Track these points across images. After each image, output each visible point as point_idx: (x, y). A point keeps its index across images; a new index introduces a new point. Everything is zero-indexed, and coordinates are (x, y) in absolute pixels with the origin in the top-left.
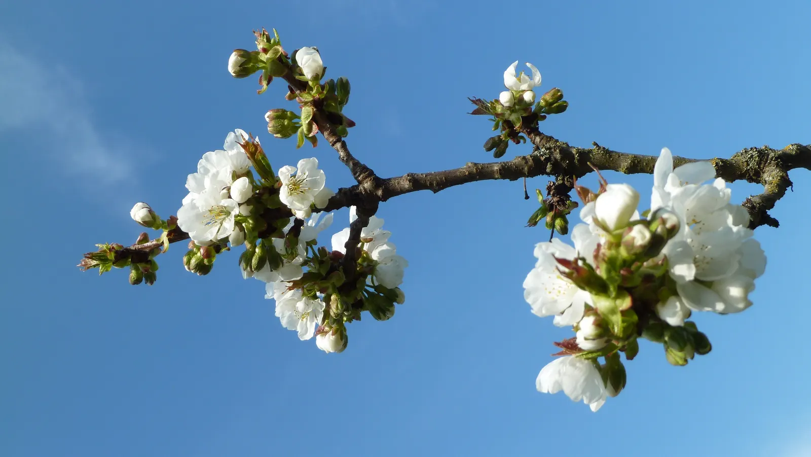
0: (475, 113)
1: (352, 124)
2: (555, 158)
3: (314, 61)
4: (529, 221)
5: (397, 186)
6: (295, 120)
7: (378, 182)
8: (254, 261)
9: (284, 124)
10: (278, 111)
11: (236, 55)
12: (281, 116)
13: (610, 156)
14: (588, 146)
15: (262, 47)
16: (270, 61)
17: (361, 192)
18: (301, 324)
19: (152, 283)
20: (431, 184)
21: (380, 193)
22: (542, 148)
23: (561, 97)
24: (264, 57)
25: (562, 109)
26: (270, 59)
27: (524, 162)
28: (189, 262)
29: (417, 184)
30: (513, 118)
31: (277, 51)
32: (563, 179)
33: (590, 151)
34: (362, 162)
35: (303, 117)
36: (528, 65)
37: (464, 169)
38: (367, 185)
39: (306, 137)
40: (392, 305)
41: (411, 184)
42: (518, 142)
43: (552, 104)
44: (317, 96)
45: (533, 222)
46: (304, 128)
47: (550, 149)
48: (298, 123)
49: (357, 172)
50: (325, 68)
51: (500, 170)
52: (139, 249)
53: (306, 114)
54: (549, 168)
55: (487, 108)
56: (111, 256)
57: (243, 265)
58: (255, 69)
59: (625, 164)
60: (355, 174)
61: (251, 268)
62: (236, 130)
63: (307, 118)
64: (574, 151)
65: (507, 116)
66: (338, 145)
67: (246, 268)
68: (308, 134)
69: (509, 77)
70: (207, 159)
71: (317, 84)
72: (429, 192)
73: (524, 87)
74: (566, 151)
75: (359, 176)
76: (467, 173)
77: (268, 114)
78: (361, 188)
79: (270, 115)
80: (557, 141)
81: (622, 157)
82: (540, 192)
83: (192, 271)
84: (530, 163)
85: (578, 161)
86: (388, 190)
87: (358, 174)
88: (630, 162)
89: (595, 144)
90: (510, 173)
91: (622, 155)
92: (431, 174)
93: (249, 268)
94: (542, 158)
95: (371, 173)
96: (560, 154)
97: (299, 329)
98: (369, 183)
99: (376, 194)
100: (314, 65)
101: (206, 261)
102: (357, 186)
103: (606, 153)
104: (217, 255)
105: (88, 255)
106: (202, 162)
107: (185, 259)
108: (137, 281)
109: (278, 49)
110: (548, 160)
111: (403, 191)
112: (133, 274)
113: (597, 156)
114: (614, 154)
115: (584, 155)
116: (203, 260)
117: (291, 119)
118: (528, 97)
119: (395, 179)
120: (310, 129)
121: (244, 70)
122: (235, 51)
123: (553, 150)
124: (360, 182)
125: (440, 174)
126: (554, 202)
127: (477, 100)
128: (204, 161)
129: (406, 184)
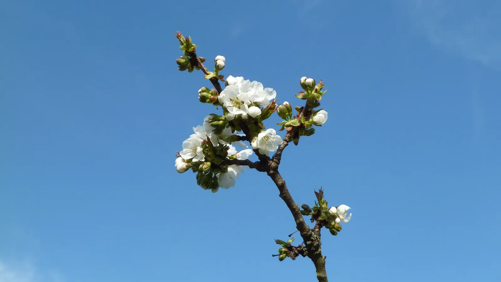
0: (316, 193)
1: (296, 144)
2: (314, 243)
3: (323, 120)
4: (278, 240)
5: (277, 178)
6: (289, 117)
7: (276, 169)
8: (215, 123)
9: (286, 113)
10: (291, 107)
11: (312, 81)
12: (289, 109)
13: (323, 267)
14: (323, 255)
15: (317, 88)
16: (313, 96)
17: (268, 163)
18: (187, 150)
19: (180, 70)
20: (284, 194)
21: (272, 172)
22: (316, 235)
23: (339, 231)
24: (313, 92)
25: (333, 233)
26: (314, 96)
27: (308, 230)
28: (203, 91)
29: (282, 187)
30: (323, 214)
31: (318, 98)
32: (306, 251)
33: (322, 257)
34: (282, 157)
35: (293, 121)
36: (351, 214)
37: (296, 205)
38: (273, 164)
39: (283, 125)
40: (210, 189)
41: (281, 185)
42: (311, 220)
43: (334, 228)
44: (305, 125)
45: (279, 242)
46: (288, 123)
47: (317, 239)
48: (288, 119)
49: (277, 157)
50: (321, 126)
51: (301, 222)
52: (198, 61)
53: (294, 122)
54: (308, 243)
55: (321, 199)
56: (190, 50)
57: (211, 117)
58: (307, 91)
59: (322, 275)
60: (275, 156)
61: (212, 122)
62: (275, 91)
63: (293, 123)
64: (319, 250)
65: (322, 211)
66: (286, 143)
67: (210, 119)
68: (285, 126)
69: (343, 208)
70: (258, 85)
71: (311, 123)
72: (279, 193)
73: (341, 217)
74: (318, 246)
75: (276, 159)
76: (294, 208)
77: (288, 103)
78: (271, 162)
79: (288, 104)
80: (320, 239)
81: (324, 272)
82: (294, 240)
83: (200, 94)
84: (308, 233)
85: (316, 254)
86: (274, 175)
87: (276, 158)
88: (324, 276)
89: (325, 257)
90: (301, 227)
91: (325, 271)
92: (288, 191)
93: (211, 121)
94: (312, 237)
95: (278, 164)
96: (317, 245)
97: (184, 150)
98: (274, 165)
99: (270, 170)
100: (321, 121)
101: (208, 100)
102: (270, 160)
103: (324, 264)
104: (212, 104)
105: (187, 39)
106: (255, 83)
107: (204, 88)
108: (179, 63)
109: (320, 97)
110: (312, 240)
111: (276, 182)
112: (183, 61)
113: (321, 261)
114: (324, 268)
115: (320, 255)
116: (208, 98)
117: (289, 115)
118: (338, 220)
119: (280, 176)
120: (288, 126)
121: (305, 86)
122: (314, 80)
123: (317, 240)
124: (272, 160)
125: (290, 196)
126: (294, 251)
127: (322, 192)
128: (257, 83)
129: (280, 183)
